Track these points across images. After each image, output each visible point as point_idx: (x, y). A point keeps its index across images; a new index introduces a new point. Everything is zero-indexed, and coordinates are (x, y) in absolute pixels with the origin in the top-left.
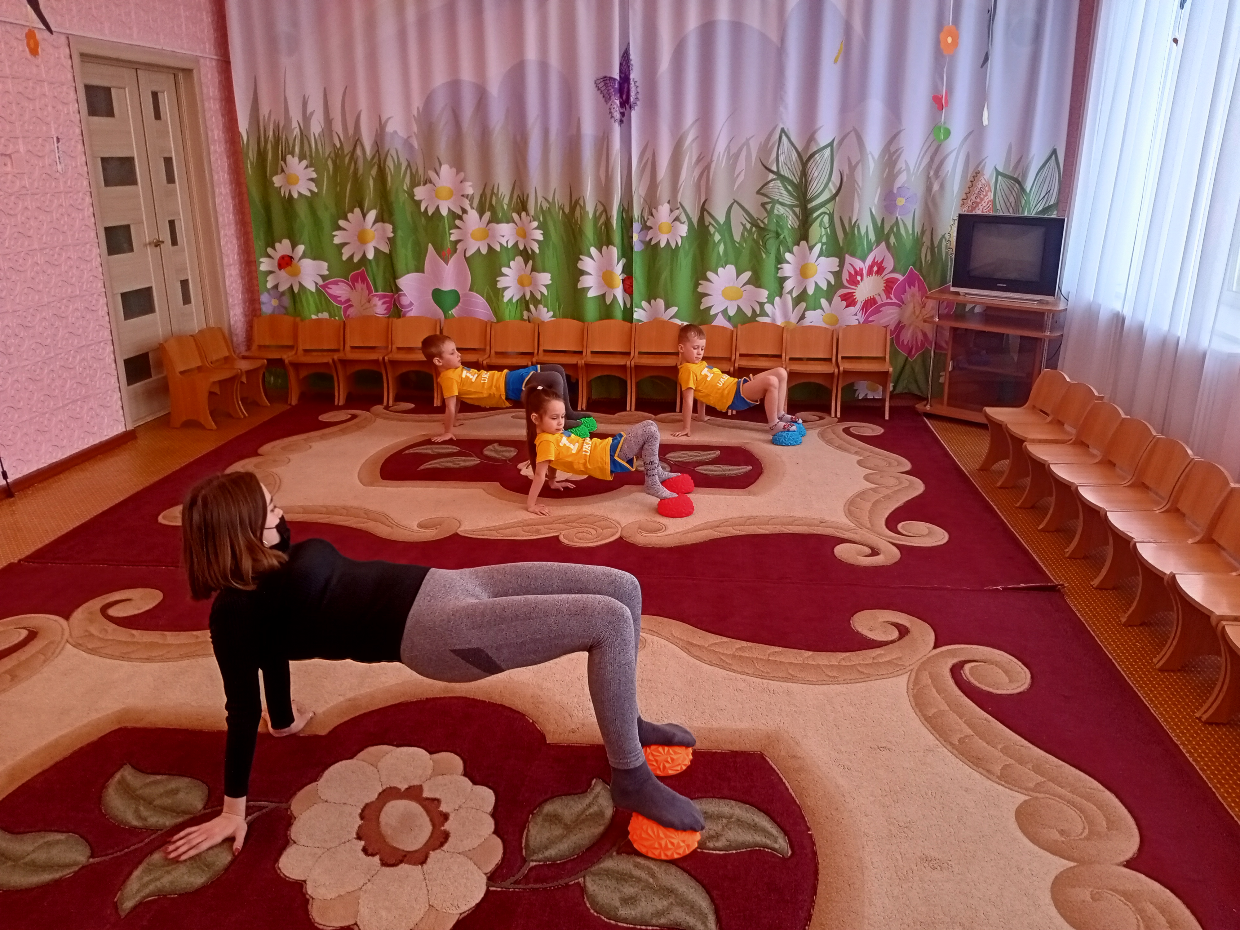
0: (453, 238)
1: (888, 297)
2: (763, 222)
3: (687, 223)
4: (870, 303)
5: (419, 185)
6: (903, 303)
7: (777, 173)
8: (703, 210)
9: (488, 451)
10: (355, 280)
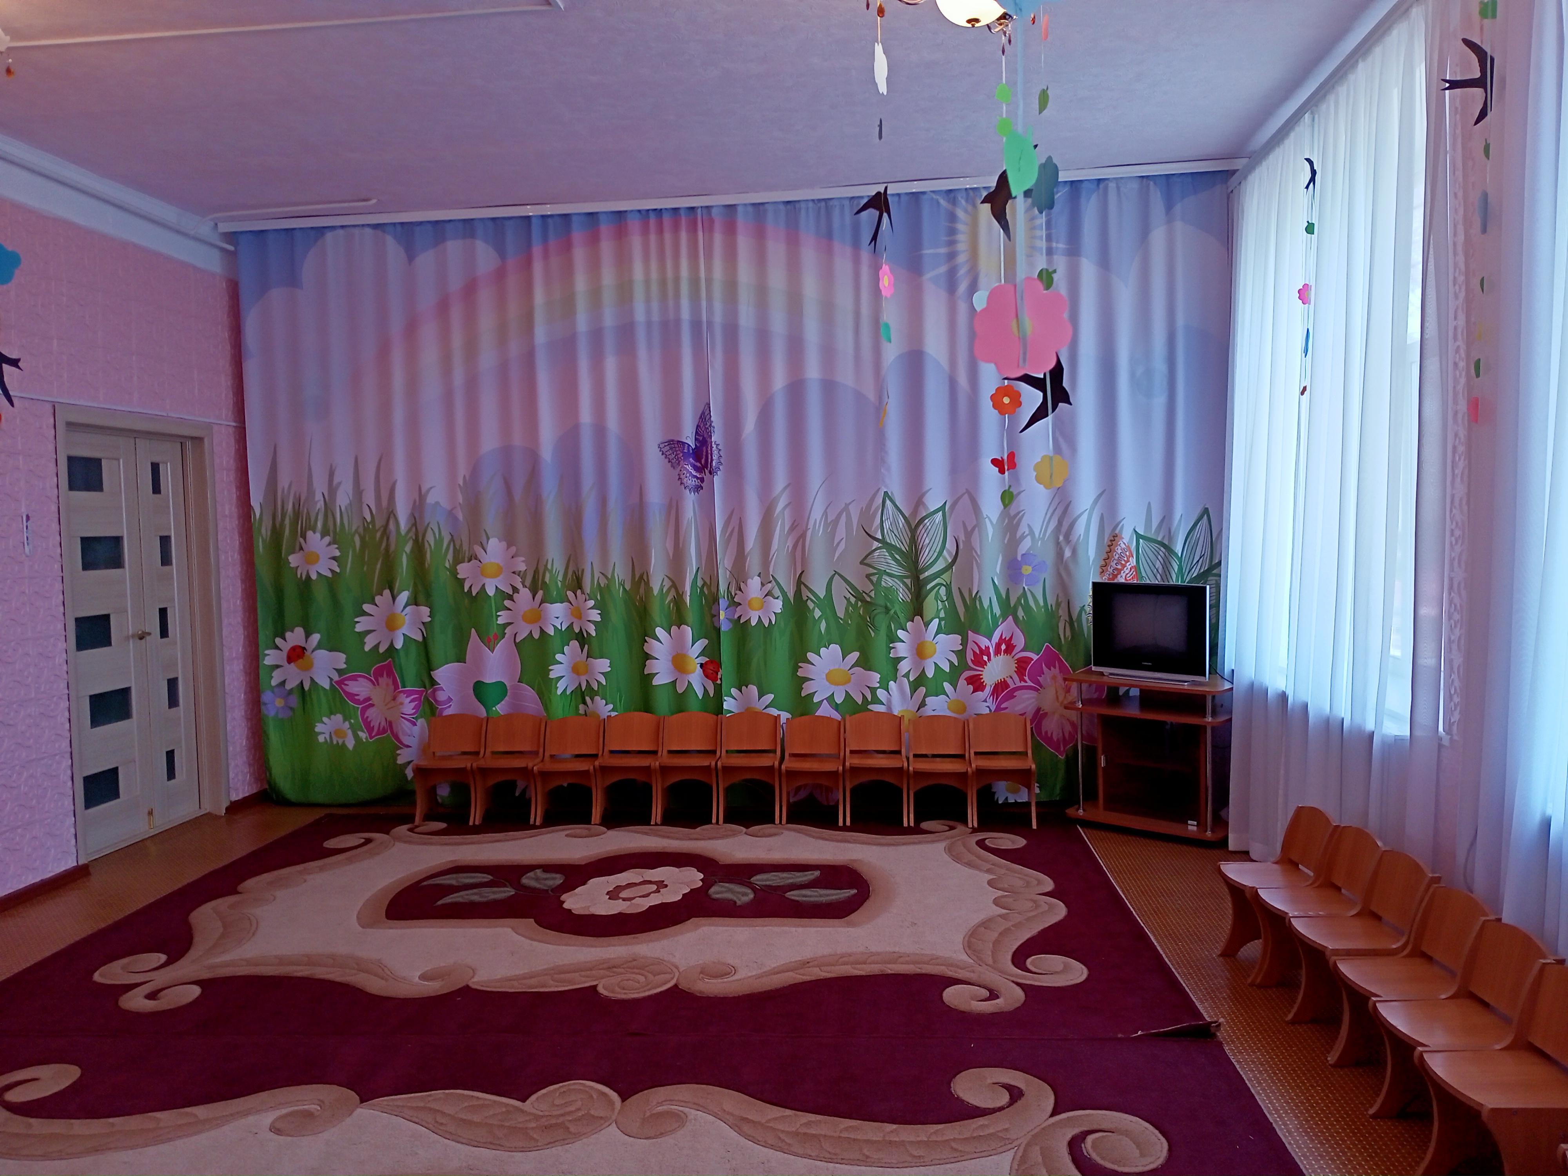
0: (500, 621)
1: (1022, 679)
2: (870, 597)
3: (781, 597)
4: (1000, 687)
5: (463, 562)
6: (1041, 686)
7: (883, 541)
8: (800, 583)
9: (528, 880)
10: (378, 673)
